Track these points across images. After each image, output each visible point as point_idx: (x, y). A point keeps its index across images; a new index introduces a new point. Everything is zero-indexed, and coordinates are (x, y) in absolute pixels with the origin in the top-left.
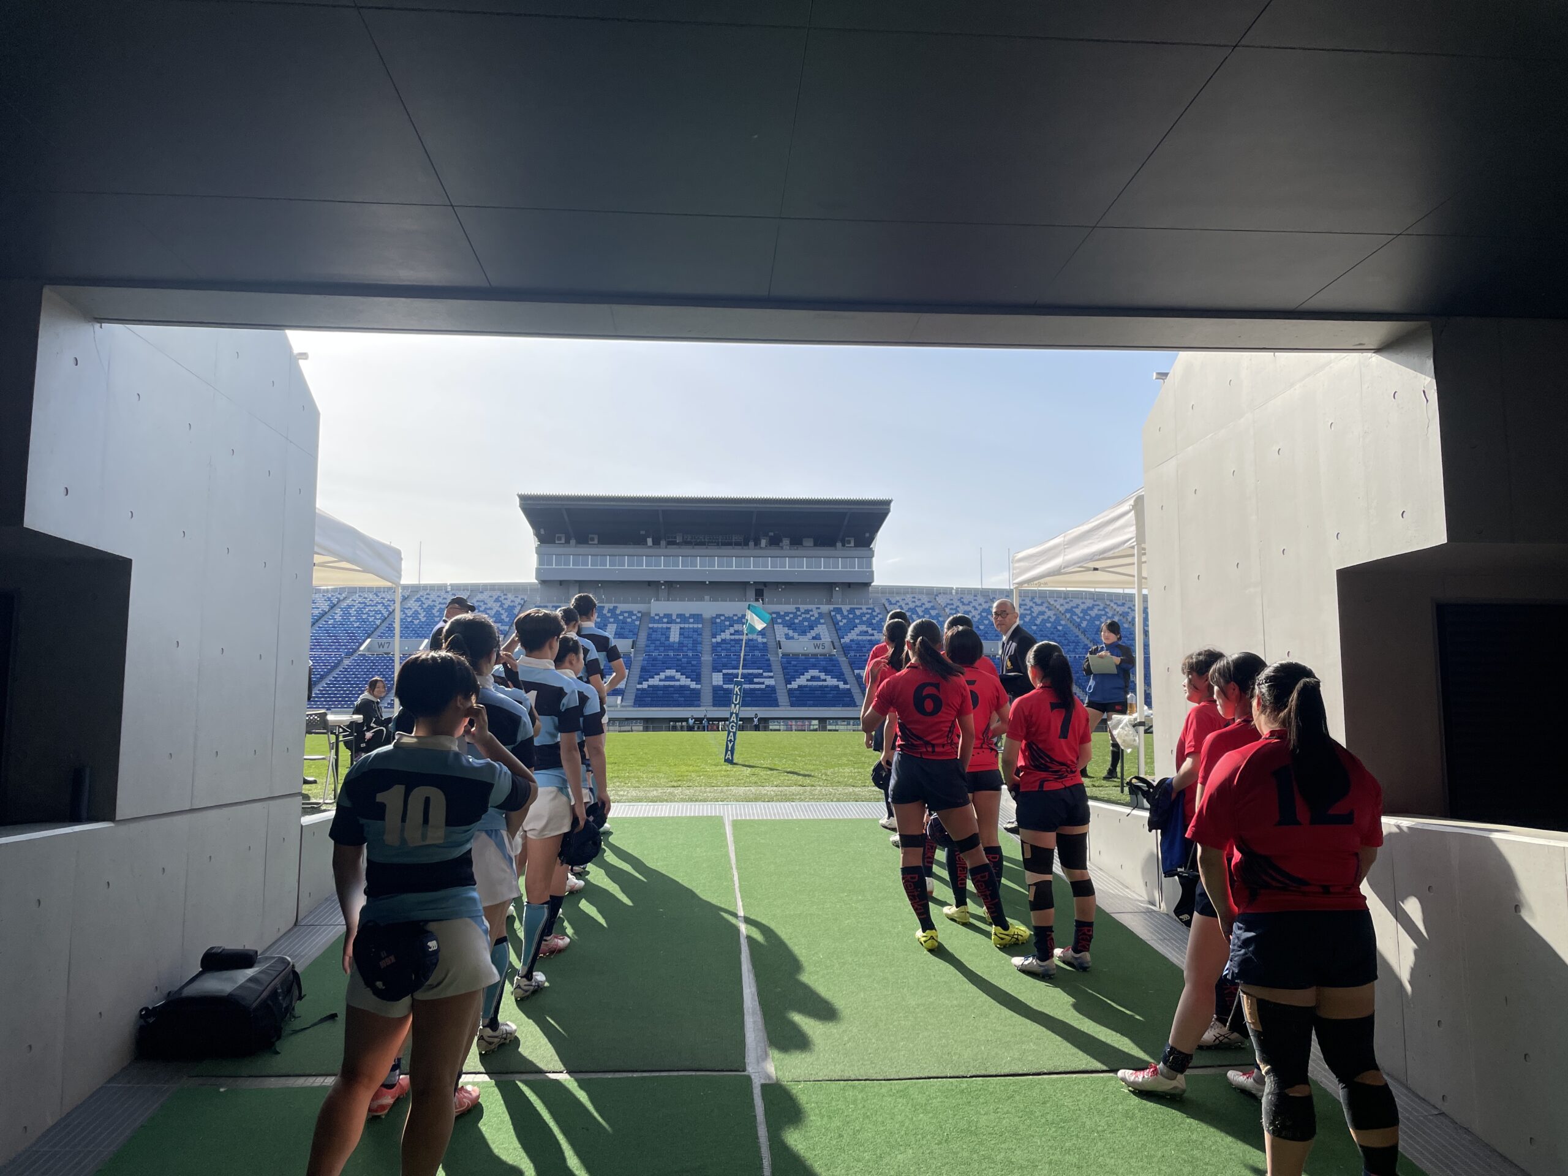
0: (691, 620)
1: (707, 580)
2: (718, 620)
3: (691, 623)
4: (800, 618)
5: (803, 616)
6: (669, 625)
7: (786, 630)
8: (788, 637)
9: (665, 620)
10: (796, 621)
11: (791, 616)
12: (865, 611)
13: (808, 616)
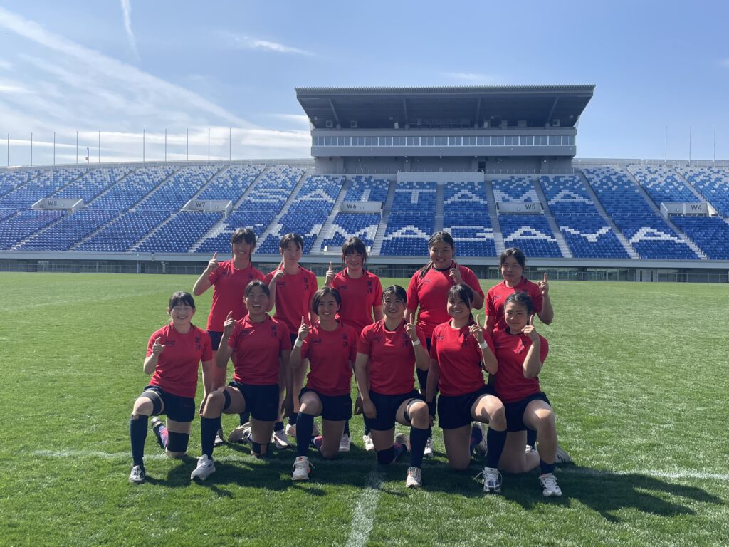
0: (428, 187)
1: (441, 156)
2: (449, 187)
3: (429, 189)
4: (514, 185)
5: (517, 183)
6: (410, 191)
7: (503, 194)
8: (504, 200)
9: (408, 187)
10: (511, 187)
11: (507, 183)
12: (567, 178)
13: (521, 183)
